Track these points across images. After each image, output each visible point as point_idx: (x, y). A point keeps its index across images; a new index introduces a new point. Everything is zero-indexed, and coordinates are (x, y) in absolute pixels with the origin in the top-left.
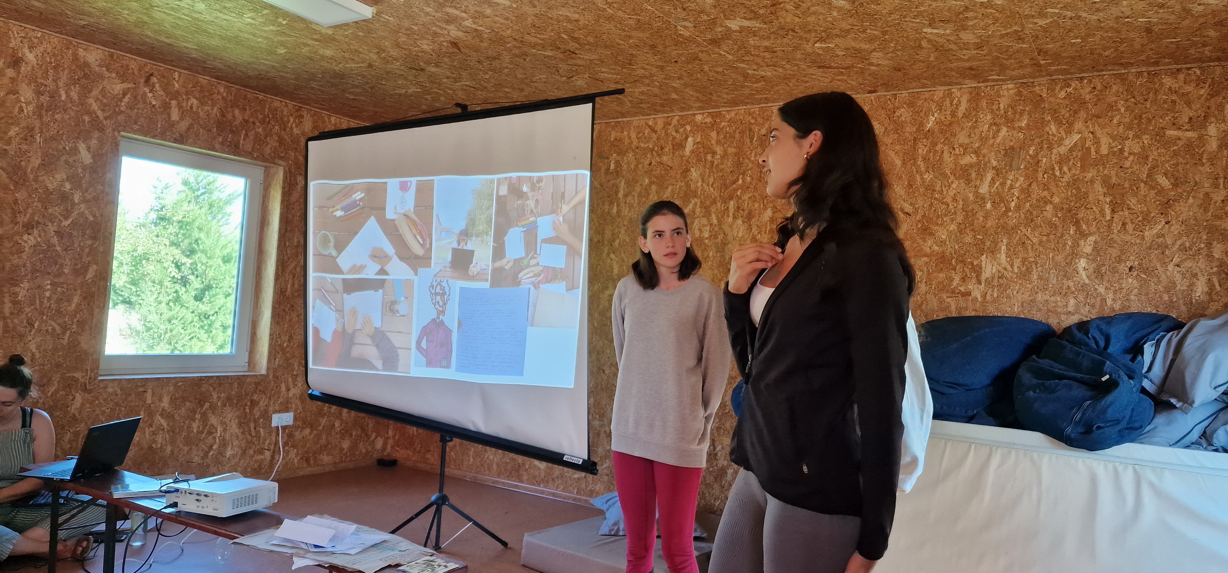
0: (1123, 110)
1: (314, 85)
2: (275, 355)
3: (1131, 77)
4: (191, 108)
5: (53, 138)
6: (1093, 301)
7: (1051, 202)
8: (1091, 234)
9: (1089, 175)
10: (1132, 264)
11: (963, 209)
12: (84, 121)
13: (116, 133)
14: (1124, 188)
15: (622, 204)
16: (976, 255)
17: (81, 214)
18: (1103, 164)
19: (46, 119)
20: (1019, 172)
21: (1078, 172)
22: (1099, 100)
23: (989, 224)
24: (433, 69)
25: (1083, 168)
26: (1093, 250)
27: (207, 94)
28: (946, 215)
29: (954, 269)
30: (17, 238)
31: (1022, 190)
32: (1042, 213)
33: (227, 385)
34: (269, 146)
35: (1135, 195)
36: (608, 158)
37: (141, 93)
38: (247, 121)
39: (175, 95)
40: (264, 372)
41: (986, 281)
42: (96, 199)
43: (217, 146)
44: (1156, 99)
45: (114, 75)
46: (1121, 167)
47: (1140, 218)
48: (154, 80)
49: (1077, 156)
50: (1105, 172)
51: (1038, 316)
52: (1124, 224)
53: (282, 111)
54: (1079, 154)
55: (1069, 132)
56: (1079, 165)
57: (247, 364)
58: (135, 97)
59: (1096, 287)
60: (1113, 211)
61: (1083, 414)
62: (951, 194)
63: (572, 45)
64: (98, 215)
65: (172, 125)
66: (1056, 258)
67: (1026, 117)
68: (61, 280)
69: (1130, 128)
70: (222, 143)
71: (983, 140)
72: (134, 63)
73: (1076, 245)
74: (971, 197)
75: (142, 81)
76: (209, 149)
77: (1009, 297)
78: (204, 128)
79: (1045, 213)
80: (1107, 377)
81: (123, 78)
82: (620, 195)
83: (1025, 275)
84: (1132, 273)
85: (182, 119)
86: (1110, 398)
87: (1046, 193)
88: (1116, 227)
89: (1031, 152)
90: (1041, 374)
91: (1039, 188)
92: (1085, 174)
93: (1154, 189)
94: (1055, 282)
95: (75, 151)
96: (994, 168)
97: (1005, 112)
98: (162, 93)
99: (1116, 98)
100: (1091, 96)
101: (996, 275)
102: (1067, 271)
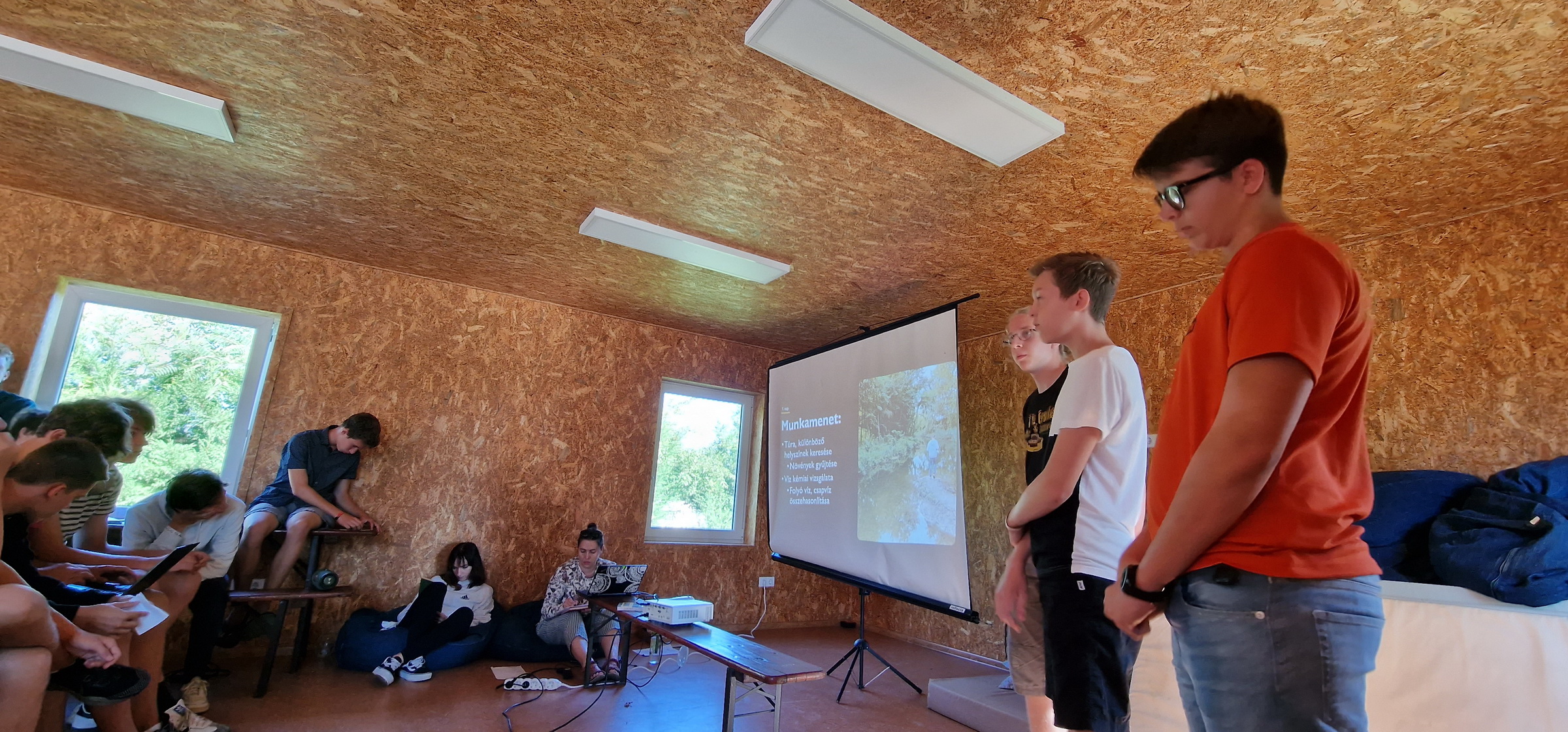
0: (1516, 244)
2: (761, 532)
3: (1518, 211)
4: (705, 357)
5: (623, 383)
6: (1531, 447)
7: (1450, 348)
8: (1509, 375)
9: (1492, 315)
12: (641, 371)
13: (659, 377)
14: (1540, 322)
18: (1507, 301)
20: (1403, 321)
21: (1476, 313)
22: (1483, 239)
24: (849, 307)
25: (1482, 308)
26: (1517, 392)
27: (715, 348)
31: (1411, 340)
32: (1442, 360)
33: (727, 552)
35: (1558, 327)
37: (675, 350)
38: (739, 364)
39: (695, 350)
40: (753, 544)
41: (1388, 436)
45: (659, 341)
46: (1530, 301)
48: (683, 342)
49: (1470, 297)
50: (1512, 308)
51: (1463, 469)
52: (1551, 360)
53: (764, 358)
54: (1473, 295)
55: (1454, 272)
56: (1476, 306)
57: (743, 539)
58: (671, 354)
59: (1532, 431)
60: (1533, 348)
61: (1511, 563)
64: (649, 430)
65: (693, 370)
66: (1471, 404)
67: (1399, 268)
68: (624, 474)
69: (1530, 258)
70: (723, 380)
72: (671, 332)
73: (1493, 388)
75: (676, 343)
76: (714, 384)
77: (1420, 451)
78: (713, 370)
79: (1445, 360)
80: (1537, 518)
81: (664, 342)
83: (1436, 425)
85: (699, 366)
86: (1544, 542)
87: (1441, 339)
88: (1542, 363)
89: (1413, 301)
90: (1458, 525)
91: (1432, 335)
92: (1487, 314)
94: (1475, 430)
95: (635, 389)
98: (687, 350)
99: (1504, 234)
100: (1473, 236)
101: (1400, 428)
102: (1489, 416)
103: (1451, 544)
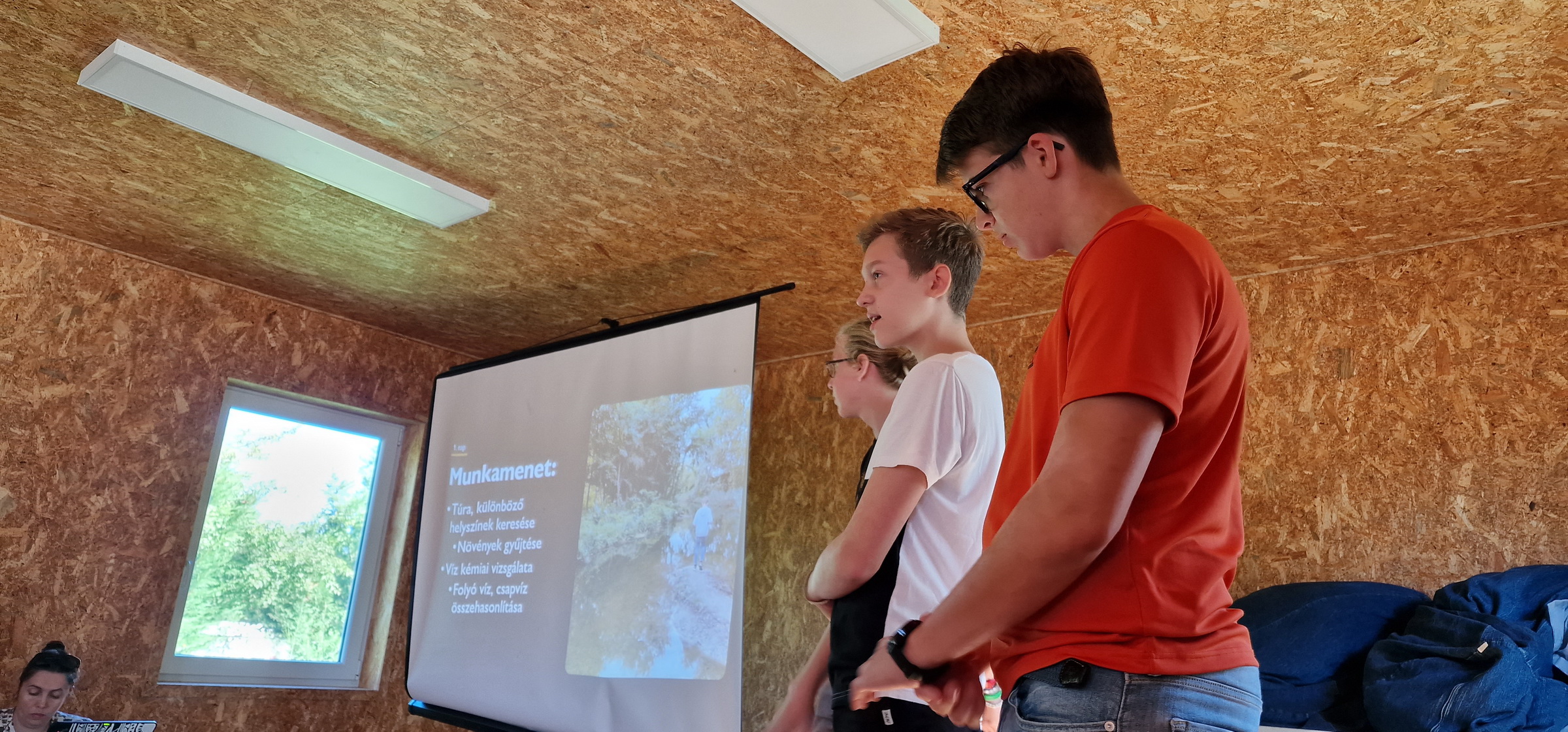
0: (1483, 288)
1: (459, 319)
2: (393, 664)
3: (1487, 245)
4: (318, 351)
5: (145, 382)
6: (1484, 556)
7: (1402, 419)
8: (1465, 460)
9: (1450, 378)
10: (1532, 499)
11: (1280, 435)
12: (185, 364)
13: (222, 379)
14: (1502, 392)
15: (838, 456)
16: (1305, 498)
17: (166, 473)
18: (1468, 362)
19: (141, 359)
20: (1352, 380)
21: (1434, 375)
22: (1447, 278)
23: (1320, 452)
24: (587, 286)
25: (1441, 369)
26: (1473, 482)
27: (338, 336)
28: (1258, 445)
29: (1278, 519)
30: (83, 499)
31: (1359, 405)
32: (1392, 435)
33: (325, 703)
34: (410, 398)
35: (1521, 401)
36: (820, 398)
37: (259, 332)
38: (383, 368)
39: (300, 336)
40: (376, 688)
41: (1325, 534)
42: (187, 455)
43: (345, 396)
44: (1527, 270)
45: (229, 312)
46: (1494, 364)
47: (1534, 433)
48: (277, 318)
49: (1429, 354)
50: (1472, 372)
51: (1407, 582)
52: (1511, 443)
53: (430, 358)
54: (1432, 351)
55: (1413, 321)
56: (1434, 365)
57: (358, 678)
58: (251, 338)
59: (1486, 535)
60: (1493, 425)
61: (1454, 704)
62: (1262, 415)
63: (737, 240)
64: (186, 474)
65: (292, 370)
66: (1421, 496)
67: (1350, 307)
68: (129, 553)
69: (1496, 310)
70: (351, 394)
71: (1297, 341)
72: (255, 299)
73: (1446, 475)
74: (1290, 418)
75: (263, 319)
76: (334, 400)
77: (1361, 556)
78: (331, 375)
79: (1396, 435)
80: (1485, 645)
81: (239, 314)
82: (835, 444)
83: (1380, 523)
84: (1534, 512)
85: (305, 364)
86: (1491, 676)
87: (1392, 407)
88: (1501, 447)
89: (1364, 353)
90: (1400, 654)
91: (1383, 401)
92: (1445, 377)
93: (1546, 392)
94: (1424, 531)
95: (170, 397)
96: (1315, 377)
97: (1322, 304)
98: (285, 333)
99: (1471, 273)
100: (1436, 273)
101: (1339, 524)
102: (1439, 515)
103: (1388, 679)
